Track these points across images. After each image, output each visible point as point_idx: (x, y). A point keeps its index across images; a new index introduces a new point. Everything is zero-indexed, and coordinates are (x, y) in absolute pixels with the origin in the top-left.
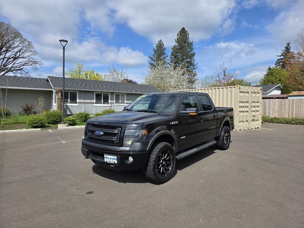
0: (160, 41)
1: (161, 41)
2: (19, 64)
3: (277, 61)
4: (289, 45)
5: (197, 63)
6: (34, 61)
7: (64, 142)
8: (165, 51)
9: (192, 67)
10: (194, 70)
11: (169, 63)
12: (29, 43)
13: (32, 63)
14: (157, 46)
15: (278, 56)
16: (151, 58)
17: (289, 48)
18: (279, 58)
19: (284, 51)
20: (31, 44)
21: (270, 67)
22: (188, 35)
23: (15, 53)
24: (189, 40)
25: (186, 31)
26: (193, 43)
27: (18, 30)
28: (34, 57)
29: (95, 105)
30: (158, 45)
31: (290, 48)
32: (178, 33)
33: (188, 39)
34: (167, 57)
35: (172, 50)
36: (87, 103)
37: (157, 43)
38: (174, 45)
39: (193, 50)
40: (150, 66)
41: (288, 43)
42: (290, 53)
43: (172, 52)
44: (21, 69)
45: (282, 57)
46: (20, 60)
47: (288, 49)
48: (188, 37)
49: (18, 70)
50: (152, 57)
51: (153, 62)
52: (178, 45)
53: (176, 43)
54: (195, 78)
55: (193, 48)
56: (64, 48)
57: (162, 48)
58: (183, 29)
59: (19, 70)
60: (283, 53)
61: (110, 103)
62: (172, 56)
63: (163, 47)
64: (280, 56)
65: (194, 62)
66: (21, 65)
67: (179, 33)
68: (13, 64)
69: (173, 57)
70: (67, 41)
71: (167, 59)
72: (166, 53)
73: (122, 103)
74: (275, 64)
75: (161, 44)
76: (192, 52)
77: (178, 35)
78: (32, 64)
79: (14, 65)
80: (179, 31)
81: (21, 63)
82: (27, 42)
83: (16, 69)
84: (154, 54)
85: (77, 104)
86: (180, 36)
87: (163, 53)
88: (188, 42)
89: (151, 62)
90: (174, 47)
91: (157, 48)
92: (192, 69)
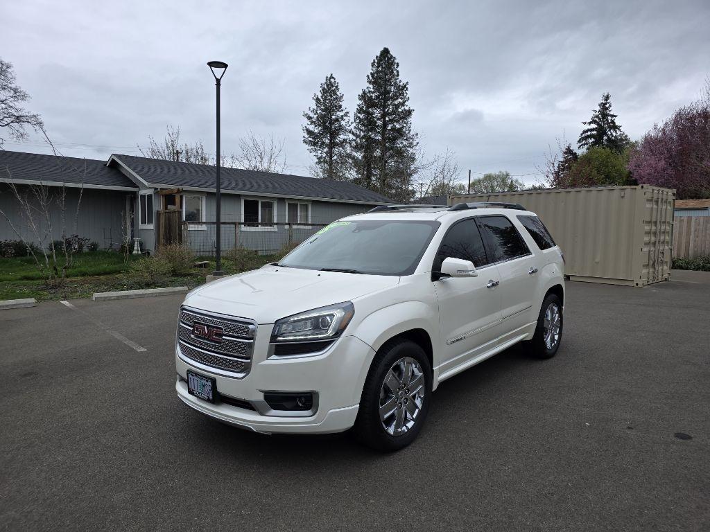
0: (329, 77)
1: (332, 77)
3: (582, 134)
4: (607, 100)
5: (417, 134)
6: (16, 114)
8: (340, 103)
9: (405, 143)
10: (411, 151)
11: (351, 132)
12: (4, 67)
13: (12, 119)
14: (324, 89)
15: (585, 123)
16: (309, 118)
17: (607, 106)
18: (587, 127)
19: (598, 114)
20: (9, 70)
21: (569, 147)
22: (395, 66)
24: (400, 78)
25: (392, 56)
26: (407, 86)
28: (19, 104)
29: (243, 228)
30: (325, 87)
31: (610, 106)
32: (374, 61)
33: (398, 75)
34: (347, 116)
35: (360, 99)
37: (324, 82)
38: (365, 88)
39: (406, 103)
40: (307, 136)
41: (606, 95)
42: (610, 118)
43: (359, 106)
45: (594, 126)
47: (604, 108)
48: (398, 72)
50: (311, 115)
51: (312, 128)
52: (373, 88)
53: (368, 85)
54: (412, 167)
55: (407, 97)
56: (218, 85)
57: (335, 94)
58: (386, 52)
60: (597, 117)
61: (276, 223)
62: (359, 115)
63: (338, 93)
64: (590, 123)
65: (409, 131)
67: (376, 61)
69: (361, 116)
70: (225, 66)
71: (347, 120)
72: (343, 107)
74: (579, 142)
75: (332, 85)
76: (407, 108)
78: (12, 122)
80: (377, 57)
84: (315, 107)
85: (204, 226)
86: (378, 67)
87: (336, 106)
88: (395, 83)
89: (308, 127)
90: (364, 92)
91: (323, 95)
92: (405, 146)
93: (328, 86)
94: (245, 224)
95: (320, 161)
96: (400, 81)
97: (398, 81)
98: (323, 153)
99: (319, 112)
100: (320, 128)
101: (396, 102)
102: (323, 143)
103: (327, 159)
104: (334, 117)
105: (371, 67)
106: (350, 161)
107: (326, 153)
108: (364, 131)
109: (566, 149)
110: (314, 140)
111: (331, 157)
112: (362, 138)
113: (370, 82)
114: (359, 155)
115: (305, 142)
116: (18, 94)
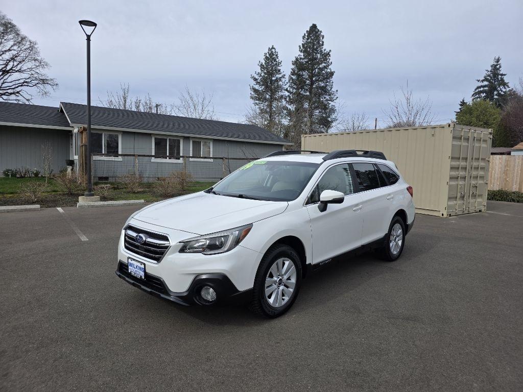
0: (271, 48)
1: (273, 48)
2: (13, 83)
3: (475, 90)
4: (498, 62)
5: (337, 91)
7: (84, 238)
8: (279, 68)
9: (327, 97)
10: (332, 103)
11: (287, 90)
12: (32, 44)
13: (37, 82)
14: (267, 58)
15: (479, 81)
16: (255, 79)
17: (498, 67)
18: (480, 84)
19: (490, 73)
20: (36, 46)
21: (463, 100)
22: (321, 38)
23: (5, 62)
24: (324, 47)
25: (318, 30)
26: (330, 53)
27: (11, 19)
28: (41, 70)
29: (153, 160)
30: (268, 56)
31: (500, 67)
32: (305, 34)
33: (323, 45)
34: (284, 77)
35: (293, 64)
36: (139, 156)
37: (267, 51)
38: (297, 56)
39: (330, 67)
40: (253, 93)
41: (497, 58)
42: (500, 76)
43: (292, 69)
44: (18, 92)
45: (486, 83)
46: (15, 76)
47: (495, 69)
48: (323, 42)
49: (11, 94)
50: (257, 77)
51: (257, 87)
52: (304, 56)
53: (300, 53)
54: (333, 116)
55: (330, 62)
56: (89, 40)
57: (275, 60)
58: (314, 27)
59: (14, 93)
60: (489, 76)
61: (183, 157)
62: (292, 76)
63: (277, 60)
64: (483, 81)
65: (331, 88)
66: (17, 86)
67: (306, 35)
68: (3, 83)
69: (294, 77)
70: (95, 25)
71: (283, 81)
72: (281, 71)
73: (205, 158)
74: (473, 96)
75: (273, 54)
76: (329, 70)
77: (304, 37)
78: (38, 84)
79: (4, 85)
80: (307, 31)
81: (17, 82)
82: (28, 43)
83: (7, 92)
84: (260, 71)
85: (120, 157)
86: (308, 39)
87: (276, 70)
88: (321, 51)
89: (254, 86)
90: (297, 59)
91: (266, 62)
92: (327, 100)
93: (270, 55)
94: (156, 157)
95: (262, 111)
96: (325, 50)
97: (323, 49)
98: (264, 105)
99: (263, 74)
100: (263, 87)
101: (321, 66)
102: (265, 99)
103: (268, 110)
104: (273, 78)
105: (302, 39)
106: (285, 112)
107: (267, 106)
108: (296, 89)
109: (461, 102)
110: (258, 96)
111: (271, 109)
112: (294, 94)
113: (301, 51)
114: (292, 107)
115: (252, 98)
116: (41, 64)
